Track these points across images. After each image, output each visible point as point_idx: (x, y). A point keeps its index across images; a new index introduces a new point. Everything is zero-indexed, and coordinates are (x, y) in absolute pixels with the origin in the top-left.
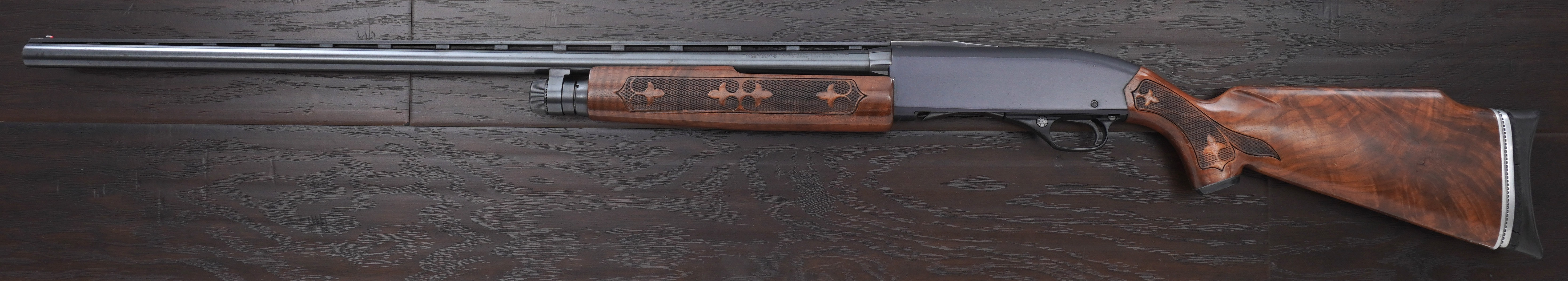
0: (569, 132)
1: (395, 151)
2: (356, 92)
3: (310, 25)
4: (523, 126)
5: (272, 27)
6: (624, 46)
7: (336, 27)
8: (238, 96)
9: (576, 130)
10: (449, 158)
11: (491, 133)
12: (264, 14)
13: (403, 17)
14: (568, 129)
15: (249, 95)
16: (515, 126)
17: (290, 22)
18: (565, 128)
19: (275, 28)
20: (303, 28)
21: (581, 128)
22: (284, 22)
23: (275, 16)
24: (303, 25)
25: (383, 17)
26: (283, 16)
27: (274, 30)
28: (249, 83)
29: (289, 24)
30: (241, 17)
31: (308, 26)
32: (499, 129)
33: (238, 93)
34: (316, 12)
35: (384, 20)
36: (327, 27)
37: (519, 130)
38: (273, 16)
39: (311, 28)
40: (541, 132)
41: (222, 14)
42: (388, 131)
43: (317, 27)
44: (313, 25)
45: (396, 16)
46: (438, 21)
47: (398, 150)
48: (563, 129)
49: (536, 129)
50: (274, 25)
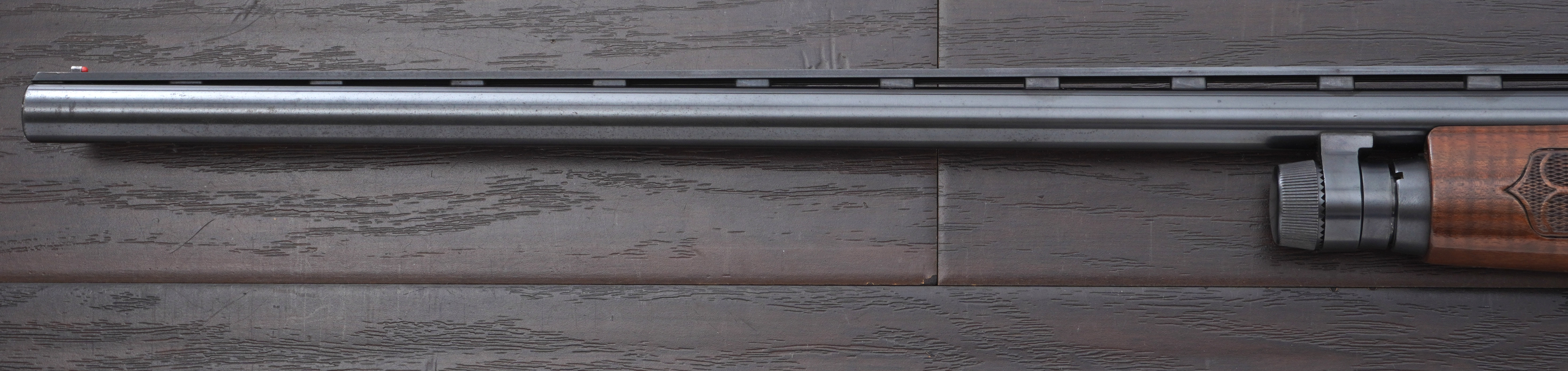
0: (1344, 297)
1: (902, 347)
2: (801, 201)
3: (686, 39)
4: (1224, 283)
5: (591, 48)
6: (1499, 78)
7: (749, 42)
8: (509, 216)
9: (1361, 293)
10: (1040, 365)
11: (1145, 301)
12: (572, 13)
13: (917, 17)
14: (1342, 291)
15: (536, 213)
16: (1205, 283)
17: (636, 33)
18: (1333, 289)
19: (599, 47)
20: (669, 48)
21: (1373, 289)
22: (621, 34)
23: (599, 18)
24: (669, 39)
25: (866, 19)
26: (617, 19)
27: (596, 54)
28: (536, 184)
29: (635, 38)
30: (518, 22)
31: (679, 41)
32: (1164, 292)
33: (509, 209)
34: (700, 8)
35: (870, 25)
36: (727, 43)
37: (1218, 294)
38: (593, 20)
39: (686, 48)
40: (1271, 298)
41: (467, 16)
42: (884, 299)
43: (704, 44)
44: (694, 39)
45: (899, 16)
46: (1005, 25)
47: (911, 346)
48: (1328, 291)
49: (1258, 292)
50: (599, 41)
